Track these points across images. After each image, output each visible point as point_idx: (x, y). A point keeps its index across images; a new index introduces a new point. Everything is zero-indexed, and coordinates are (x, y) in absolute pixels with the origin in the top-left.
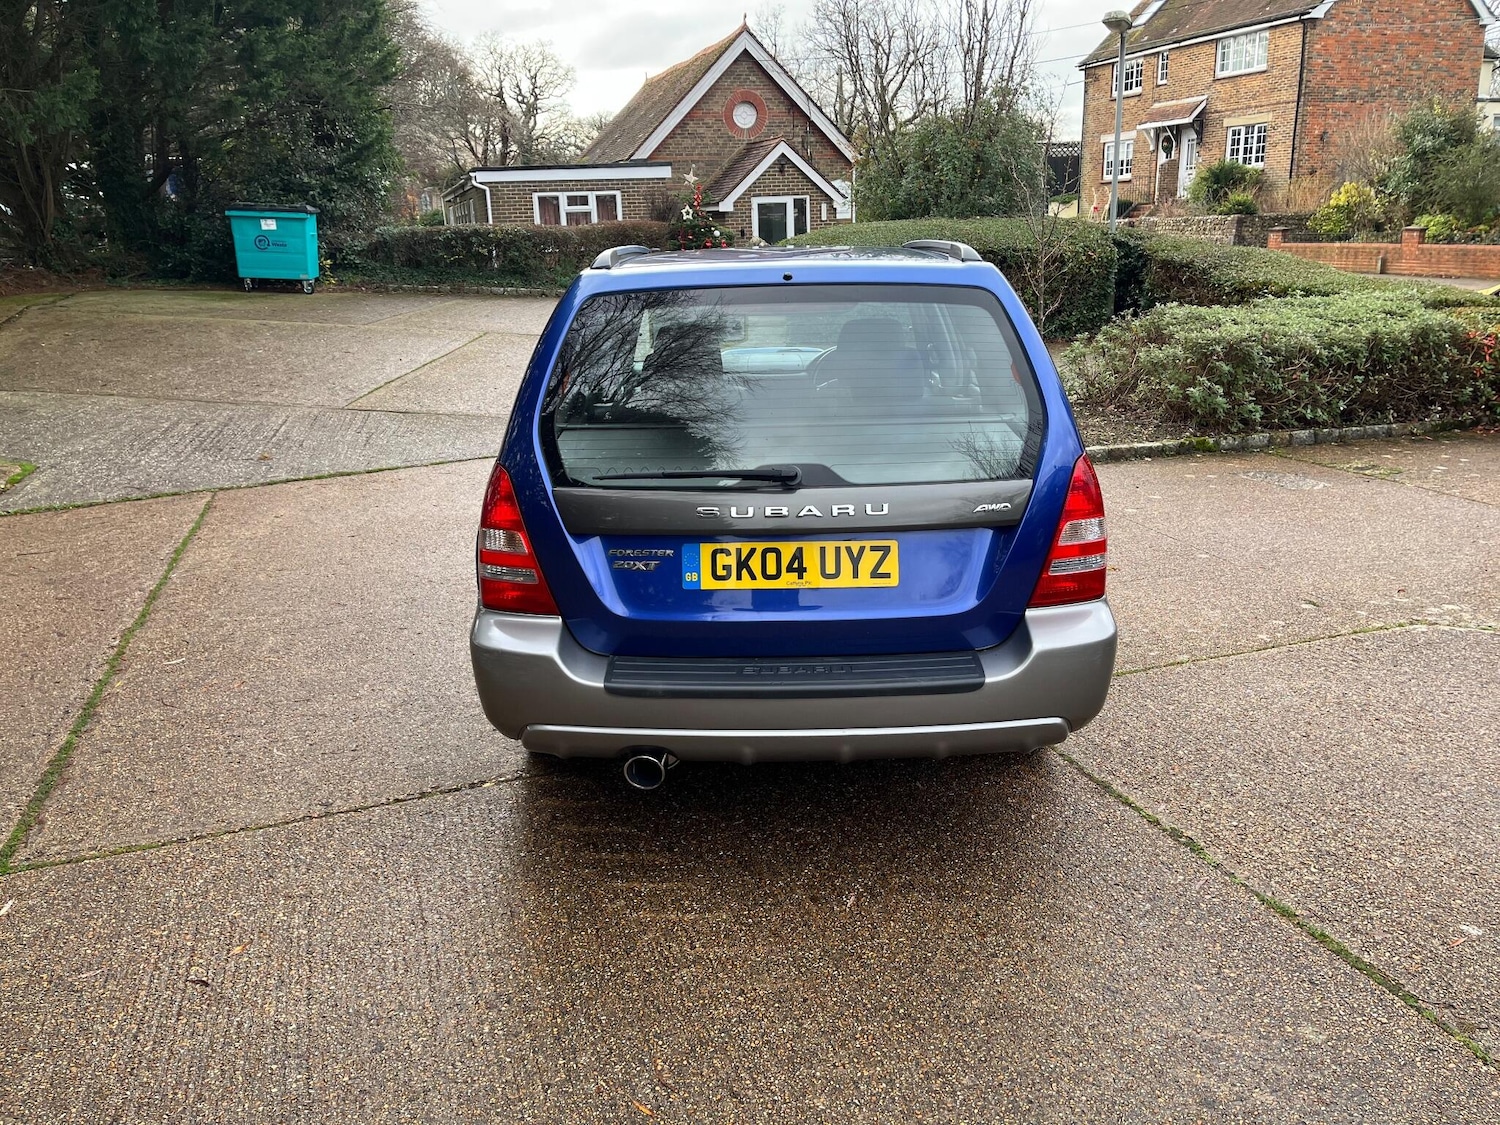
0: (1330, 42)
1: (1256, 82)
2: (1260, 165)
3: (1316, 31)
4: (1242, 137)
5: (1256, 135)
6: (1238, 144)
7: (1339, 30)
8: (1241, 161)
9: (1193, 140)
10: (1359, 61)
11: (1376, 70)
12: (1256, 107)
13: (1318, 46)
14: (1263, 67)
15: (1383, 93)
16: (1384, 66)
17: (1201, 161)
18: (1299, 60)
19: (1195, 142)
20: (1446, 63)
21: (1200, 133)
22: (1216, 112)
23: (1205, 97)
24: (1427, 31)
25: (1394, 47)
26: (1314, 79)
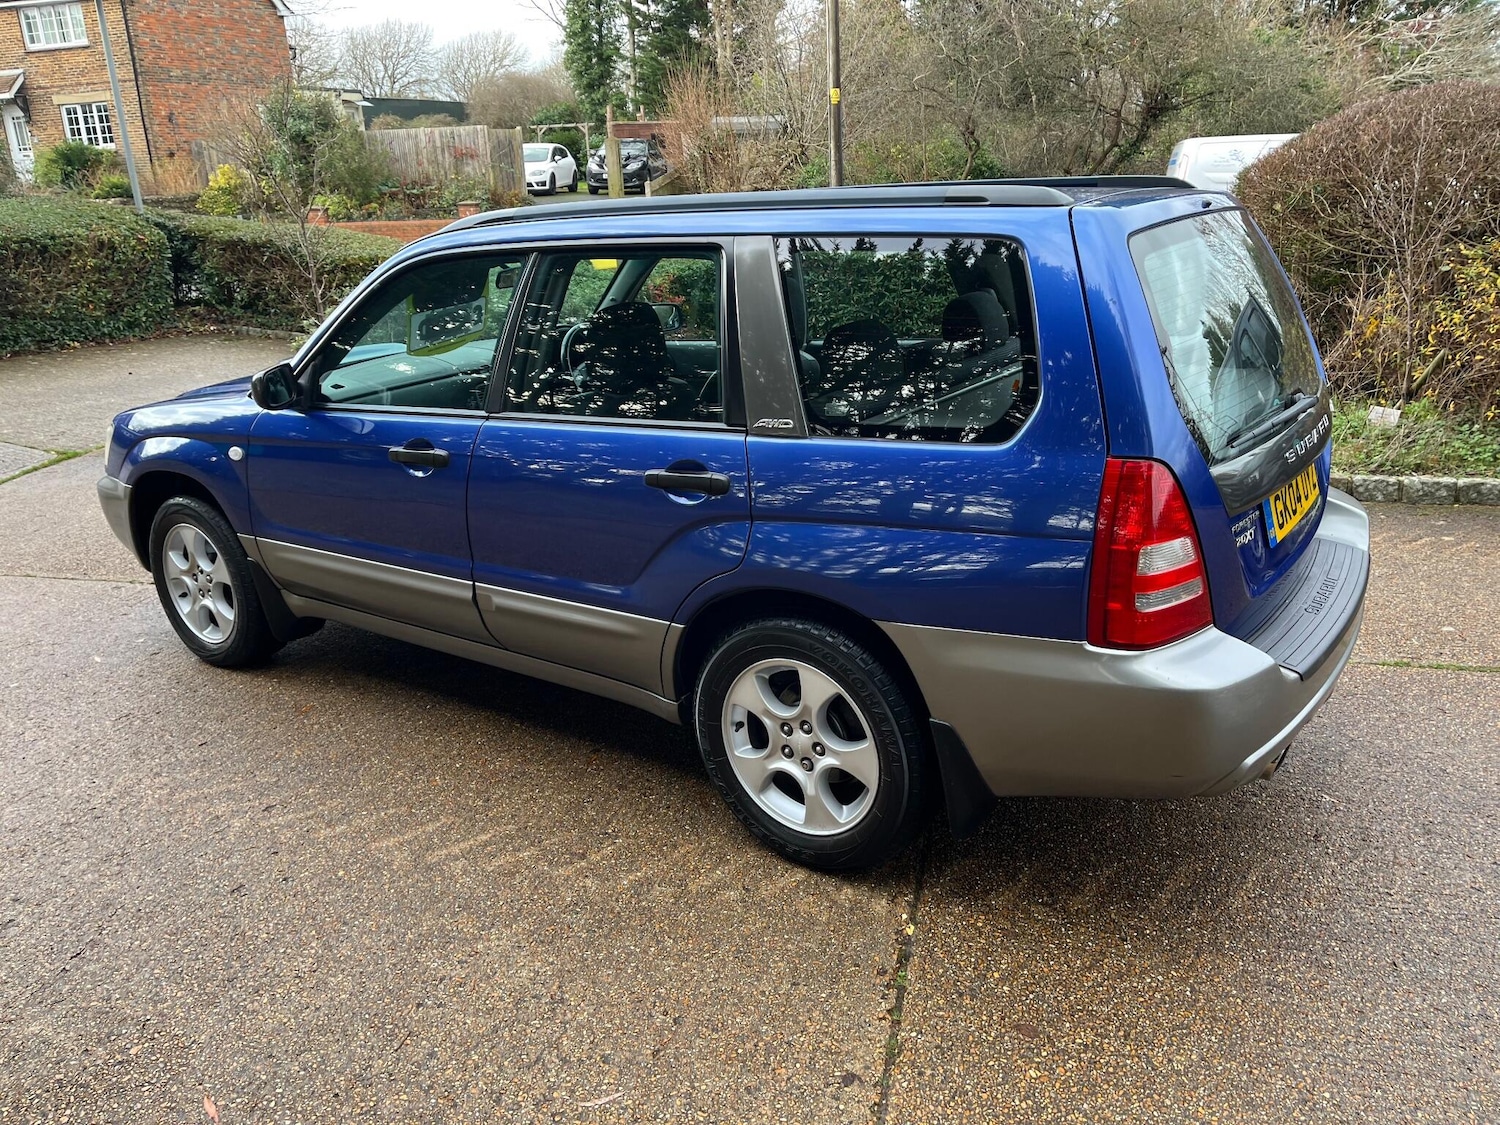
0: (151, 20)
1: (82, 57)
2: (111, 146)
3: (136, 8)
4: (80, 116)
5: (95, 114)
6: (78, 124)
7: (156, 8)
8: (86, 143)
9: (18, 118)
10: (183, 42)
11: (201, 52)
12: (88, 84)
13: (141, 24)
14: (84, 42)
15: (214, 76)
16: (208, 49)
17: (36, 141)
18: (125, 37)
19: (22, 120)
20: (260, 49)
21: (26, 110)
22: (40, 87)
23: (21, 71)
24: (236, 17)
25: (211, 30)
26: (147, 58)
